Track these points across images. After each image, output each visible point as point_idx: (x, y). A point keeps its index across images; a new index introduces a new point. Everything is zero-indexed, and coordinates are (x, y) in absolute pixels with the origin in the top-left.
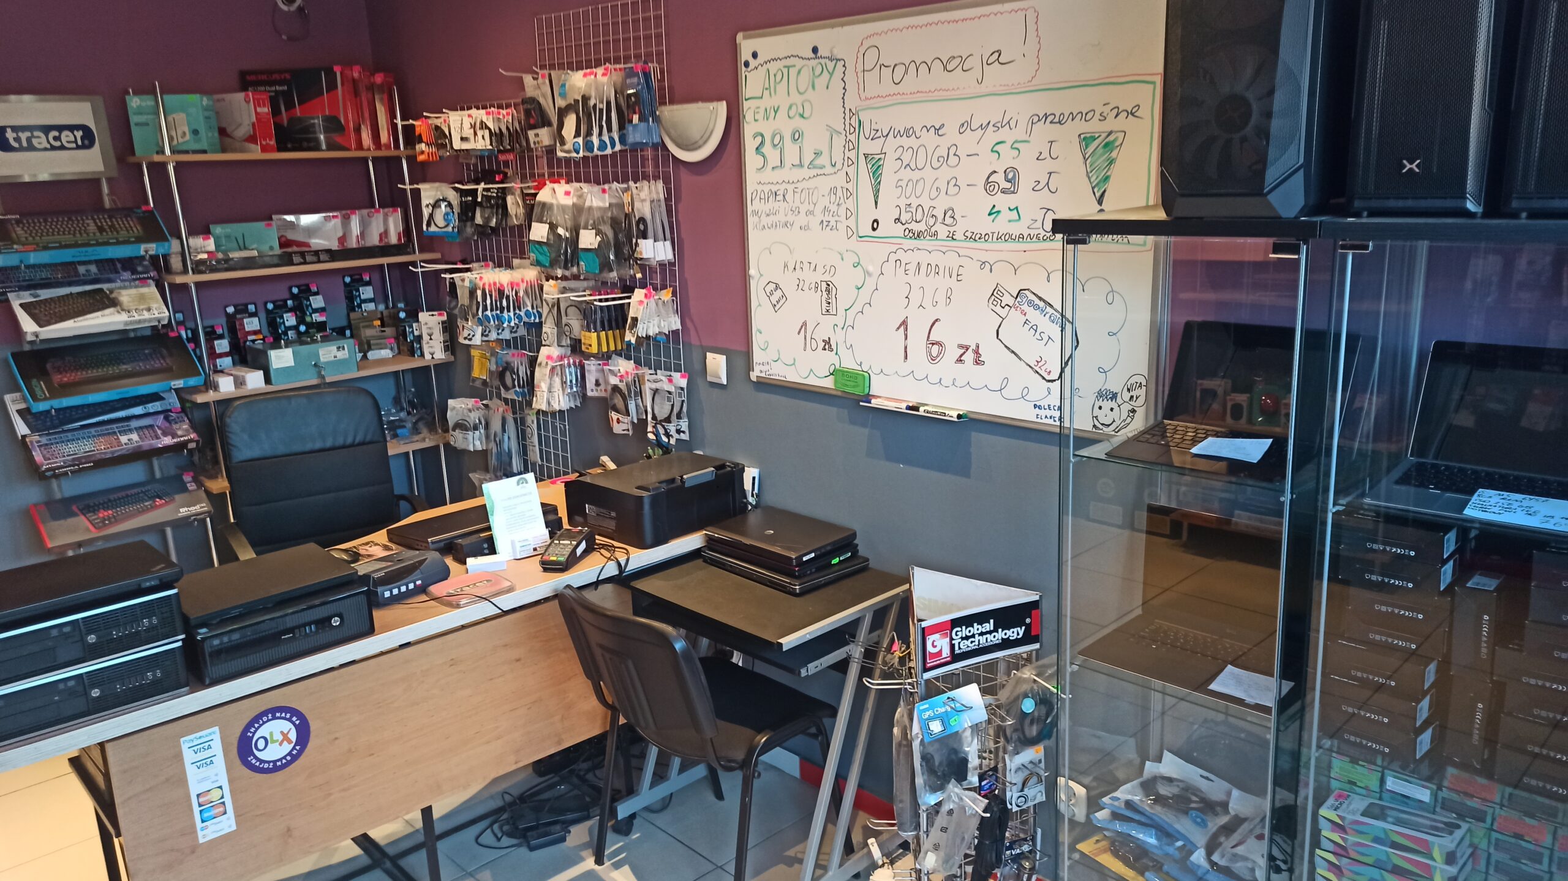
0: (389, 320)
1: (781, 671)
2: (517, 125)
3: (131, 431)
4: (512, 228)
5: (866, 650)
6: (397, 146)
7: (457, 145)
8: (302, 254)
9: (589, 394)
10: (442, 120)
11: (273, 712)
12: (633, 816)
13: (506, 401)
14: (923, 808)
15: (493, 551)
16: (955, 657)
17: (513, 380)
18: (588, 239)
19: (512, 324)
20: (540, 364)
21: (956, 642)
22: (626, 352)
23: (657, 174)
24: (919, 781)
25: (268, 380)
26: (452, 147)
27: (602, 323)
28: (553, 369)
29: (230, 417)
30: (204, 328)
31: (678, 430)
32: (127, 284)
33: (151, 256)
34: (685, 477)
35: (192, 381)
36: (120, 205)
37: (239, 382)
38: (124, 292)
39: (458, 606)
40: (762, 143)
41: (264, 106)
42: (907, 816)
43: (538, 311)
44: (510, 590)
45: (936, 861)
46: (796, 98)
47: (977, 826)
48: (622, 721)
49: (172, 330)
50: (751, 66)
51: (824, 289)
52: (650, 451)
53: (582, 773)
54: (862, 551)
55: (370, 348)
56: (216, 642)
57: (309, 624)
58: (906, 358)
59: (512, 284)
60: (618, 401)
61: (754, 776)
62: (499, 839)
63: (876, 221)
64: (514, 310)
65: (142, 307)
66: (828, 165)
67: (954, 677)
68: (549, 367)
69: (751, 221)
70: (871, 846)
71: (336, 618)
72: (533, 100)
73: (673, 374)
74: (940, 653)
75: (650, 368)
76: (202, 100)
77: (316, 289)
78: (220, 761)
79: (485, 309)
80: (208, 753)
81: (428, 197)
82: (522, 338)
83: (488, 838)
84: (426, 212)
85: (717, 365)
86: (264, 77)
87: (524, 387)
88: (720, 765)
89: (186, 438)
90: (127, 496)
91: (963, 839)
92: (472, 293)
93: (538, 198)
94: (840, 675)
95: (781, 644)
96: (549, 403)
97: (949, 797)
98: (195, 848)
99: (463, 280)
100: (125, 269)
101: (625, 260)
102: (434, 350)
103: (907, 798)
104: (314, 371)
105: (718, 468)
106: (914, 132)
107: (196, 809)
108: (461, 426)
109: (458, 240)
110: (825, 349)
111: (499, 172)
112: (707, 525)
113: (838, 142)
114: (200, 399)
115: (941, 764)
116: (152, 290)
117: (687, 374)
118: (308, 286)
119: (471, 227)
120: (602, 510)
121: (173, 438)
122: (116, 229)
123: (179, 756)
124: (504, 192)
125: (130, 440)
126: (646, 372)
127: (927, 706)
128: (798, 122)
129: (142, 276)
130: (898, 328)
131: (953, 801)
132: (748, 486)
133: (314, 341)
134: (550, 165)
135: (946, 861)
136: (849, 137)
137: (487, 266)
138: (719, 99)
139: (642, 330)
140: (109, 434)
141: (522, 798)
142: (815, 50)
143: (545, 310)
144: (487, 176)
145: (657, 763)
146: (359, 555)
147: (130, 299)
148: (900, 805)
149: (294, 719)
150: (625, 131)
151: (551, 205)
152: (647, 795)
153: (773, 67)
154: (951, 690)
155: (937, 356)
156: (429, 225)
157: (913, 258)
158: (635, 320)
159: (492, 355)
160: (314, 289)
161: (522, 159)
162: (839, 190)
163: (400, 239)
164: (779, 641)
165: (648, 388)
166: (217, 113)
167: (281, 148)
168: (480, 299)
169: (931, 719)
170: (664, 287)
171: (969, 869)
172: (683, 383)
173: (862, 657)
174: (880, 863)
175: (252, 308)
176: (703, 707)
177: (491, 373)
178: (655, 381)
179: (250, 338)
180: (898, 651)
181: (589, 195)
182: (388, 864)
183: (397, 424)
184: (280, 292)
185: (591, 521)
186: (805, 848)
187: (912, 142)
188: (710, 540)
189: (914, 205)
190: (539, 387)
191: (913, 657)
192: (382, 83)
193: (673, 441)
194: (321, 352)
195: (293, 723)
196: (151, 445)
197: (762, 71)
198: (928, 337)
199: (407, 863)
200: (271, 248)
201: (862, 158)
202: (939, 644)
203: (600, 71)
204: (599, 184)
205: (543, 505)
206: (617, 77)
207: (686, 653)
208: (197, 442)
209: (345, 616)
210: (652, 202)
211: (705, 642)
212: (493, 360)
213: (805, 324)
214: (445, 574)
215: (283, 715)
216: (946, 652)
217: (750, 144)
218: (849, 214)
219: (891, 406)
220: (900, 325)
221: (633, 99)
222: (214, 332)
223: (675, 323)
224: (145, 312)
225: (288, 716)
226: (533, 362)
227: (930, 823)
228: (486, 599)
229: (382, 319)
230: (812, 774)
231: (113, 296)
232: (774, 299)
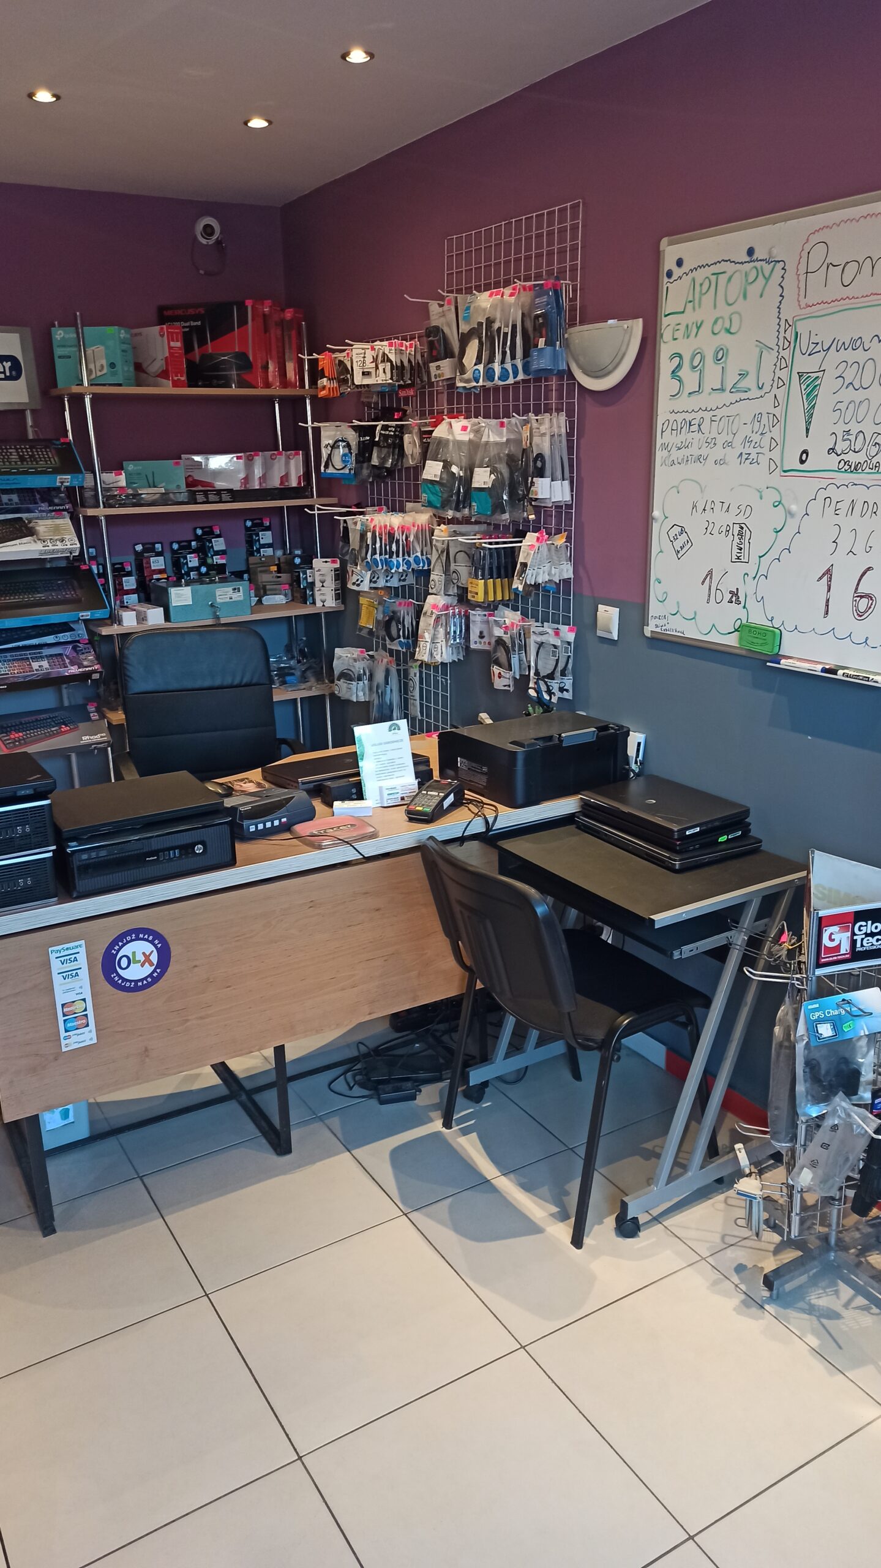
0: (286, 567)
1: (650, 950)
2: (419, 357)
3: (42, 658)
4: (408, 469)
5: (750, 937)
6: (302, 386)
7: (358, 380)
8: (206, 493)
9: (473, 646)
10: (344, 354)
11: (137, 933)
12: (485, 1084)
13: (391, 652)
14: (803, 1119)
15: (360, 796)
16: (856, 955)
17: (399, 630)
18: (482, 478)
19: (401, 570)
20: (426, 613)
21: (858, 938)
22: (513, 602)
23: (560, 407)
24: (800, 1088)
25: (167, 617)
26: (353, 383)
27: (491, 569)
28: (438, 618)
29: (128, 648)
30: (113, 565)
31: (562, 688)
32: (44, 514)
33: (67, 487)
34: (563, 735)
35: (99, 614)
36: (41, 437)
37: (141, 618)
38: (40, 522)
39: (320, 847)
40: (679, 366)
41: (177, 341)
42: (783, 1125)
43: (427, 558)
44: (373, 836)
45: (812, 1180)
46: (724, 311)
47: (865, 1147)
48: (479, 985)
49: (85, 564)
50: (675, 277)
51: (736, 533)
52: (530, 708)
53: (438, 1034)
54: (755, 832)
55: (265, 594)
56: (85, 857)
57: (174, 848)
58: (827, 613)
59: (403, 529)
60: (501, 654)
61: (612, 1059)
62: (351, 1088)
63: (805, 452)
64: (403, 555)
65: (57, 537)
66: (754, 386)
67: (852, 979)
68: (434, 617)
69: (660, 455)
70: (738, 1152)
71: (200, 846)
72: (437, 330)
73: (561, 627)
74: (838, 947)
75: (537, 621)
76: (119, 333)
77: (219, 532)
78: (84, 973)
79: (374, 553)
80: (74, 965)
81: (329, 437)
82: (411, 587)
83: (340, 1085)
84: (325, 453)
85: (609, 616)
86: (180, 312)
87: (408, 638)
88: (578, 1043)
89: (90, 669)
90: (37, 720)
91: (847, 1159)
92: (363, 536)
93: (434, 434)
94: (719, 963)
95: (653, 921)
96: (431, 654)
97: (835, 1111)
98: (58, 1055)
99: (356, 523)
100: (43, 500)
101: (519, 500)
102: (326, 598)
103: (784, 1104)
104: (209, 610)
105: (601, 729)
106: (862, 343)
107: (61, 1019)
108: (346, 676)
109: (354, 483)
110: (732, 602)
111: (398, 410)
112: (584, 790)
113: (769, 358)
114: (105, 631)
115: (828, 1073)
116: (66, 522)
117: (575, 628)
118: (211, 527)
119: (367, 468)
120: (474, 765)
121: (79, 668)
122: (35, 459)
123: (47, 965)
124: (402, 430)
125: (41, 666)
126: (533, 625)
127: (817, 1006)
128: (724, 339)
129: (58, 508)
130: (820, 578)
131: (839, 1117)
132: (631, 751)
133: (212, 582)
134: (450, 402)
135: (824, 1181)
136: (782, 353)
137: (380, 510)
138: (636, 317)
139: (530, 577)
140: (23, 659)
141: (377, 1051)
142: (751, 252)
143: (434, 558)
144: (386, 414)
145: (514, 1034)
146: (232, 789)
147: (46, 530)
148: (776, 1112)
149: (156, 942)
150: (528, 359)
151: (448, 440)
152: (500, 1066)
153: (700, 275)
154: (845, 992)
155: (866, 611)
156: (326, 466)
157: (846, 495)
158: (524, 565)
159: (379, 604)
160: (218, 532)
161: (423, 394)
162: (765, 416)
163: (299, 483)
164: (652, 917)
165: (533, 640)
166: (134, 348)
167: (192, 383)
168: (369, 542)
169: (821, 1021)
170: (558, 532)
171: (851, 1193)
172: (571, 637)
173: (744, 945)
174: (747, 1171)
175: (158, 547)
176: (562, 977)
177: (378, 622)
178: (542, 634)
179: (155, 577)
180: (787, 942)
181: (487, 429)
182: (244, 1097)
183: (286, 671)
184: (184, 532)
185: (462, 775)
186: (664, 1142)
187: (860, 355)
188: (586, 806)
189: (854, 432)
190: (423, 637)
191: (805, 950)
192: (291, 320)
193: (554, 700)
194: (218, 593)
195: (155, 946)
196: (59, 672)
197: (686, 280)
198: (857, 589)
199: (261, 1098)
200: (178, 487)
201: (795, 377)
202: (837, 938)
203: (507, 291)
204: (497, 417)
205: (414, 756)
206: (526, 297)
207: (548, 920)
208: (101, 673)
209: (208, 844)
210: (552, 436)
211: (573, 913)
212: (381, 608)
213: (710, 573)
214: (310, 815)
215: (146, 937)
216: (845, 948)
217: (665, 366)
218: (774, 444)
219: (804, 667)
220: (824, 575)
221: (541, 320)
222: (123, 569)
223: (566, 571)
224: (58, 543)
225: (151, 938)
226: (419, 612)
227: (809, 1137)
228: (347, 843)
229: (278, 565)
230: (678, 1067)
231: (31, 525)
232: (678, 544)
